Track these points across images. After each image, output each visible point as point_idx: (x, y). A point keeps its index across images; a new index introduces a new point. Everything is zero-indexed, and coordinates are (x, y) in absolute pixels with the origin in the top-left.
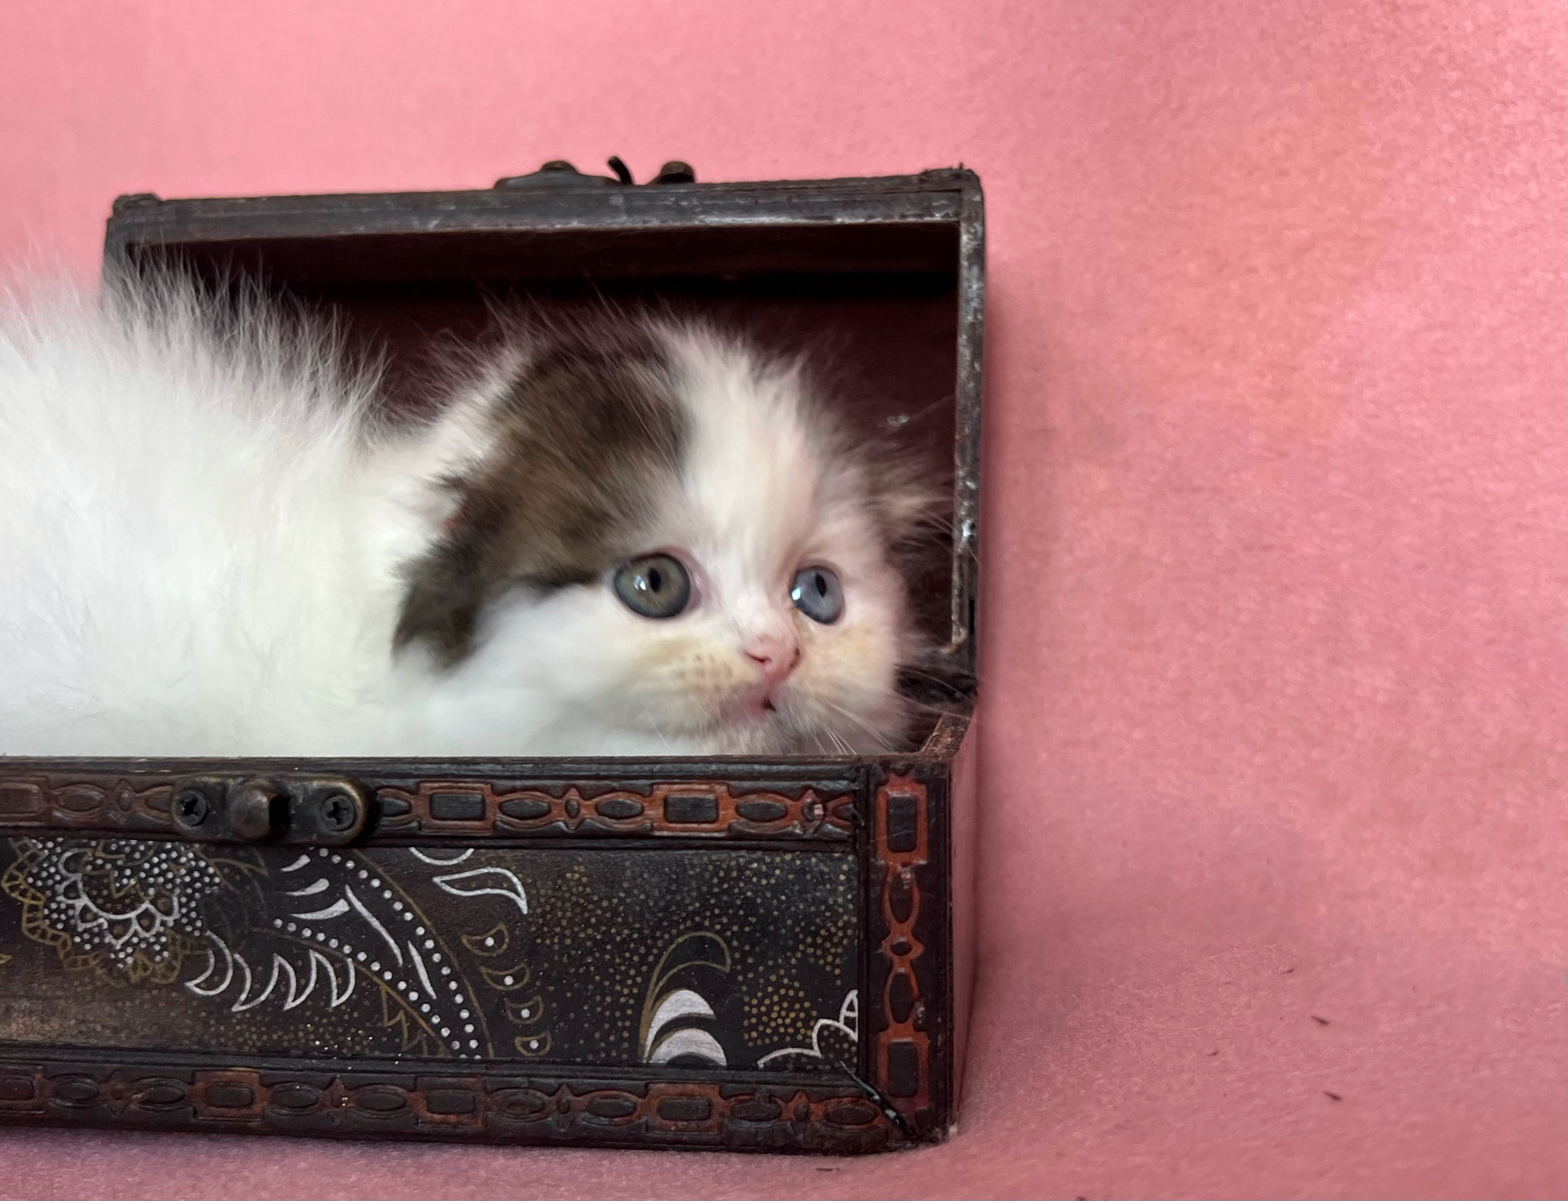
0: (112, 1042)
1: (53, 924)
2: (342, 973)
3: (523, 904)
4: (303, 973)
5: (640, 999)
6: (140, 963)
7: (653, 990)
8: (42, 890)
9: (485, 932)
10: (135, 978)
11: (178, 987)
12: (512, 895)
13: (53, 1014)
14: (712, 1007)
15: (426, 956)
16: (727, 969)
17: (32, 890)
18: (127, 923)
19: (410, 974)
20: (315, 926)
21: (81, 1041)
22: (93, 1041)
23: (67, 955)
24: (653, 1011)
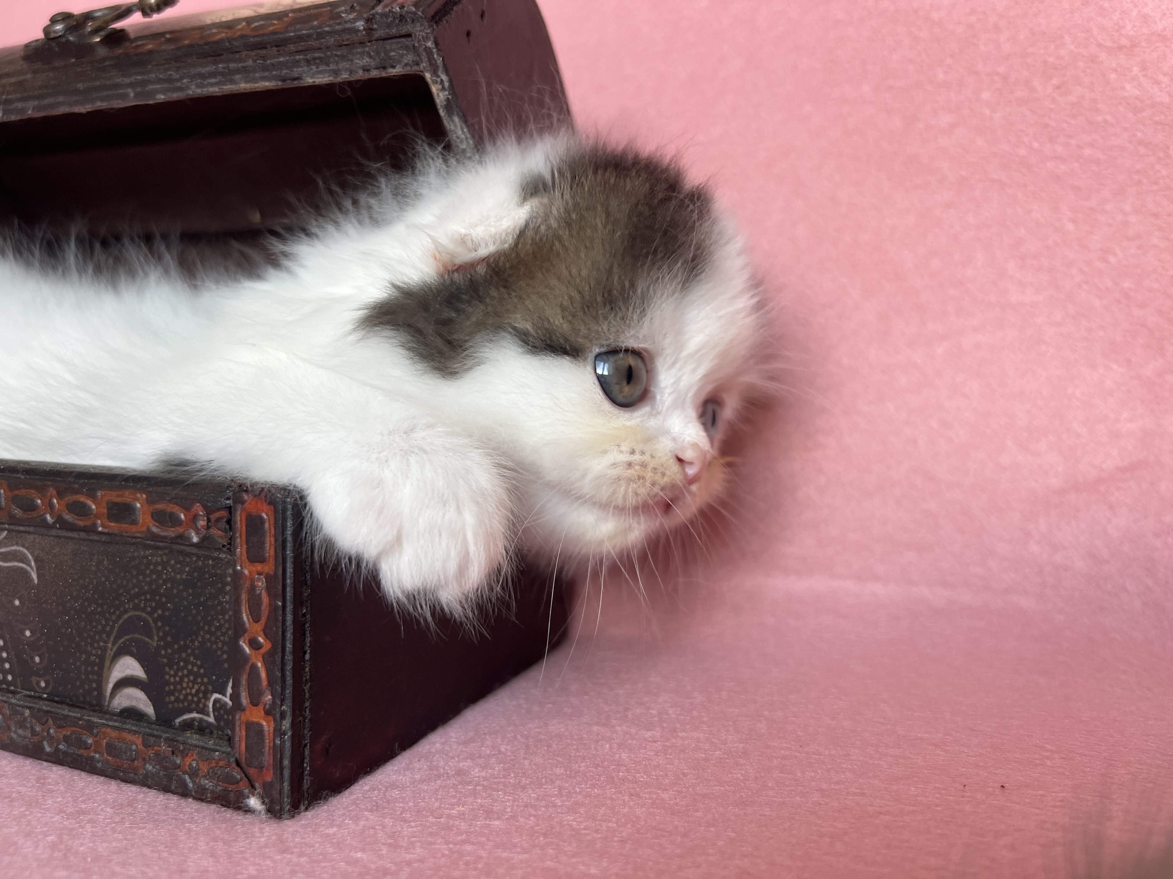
3: (34, 576)
5: (102, 659)
7: (110, 653)
9: (14, 595)
12: (28, 568)
14: (146, 672)
16: (155, 644)
24: (110, 669)
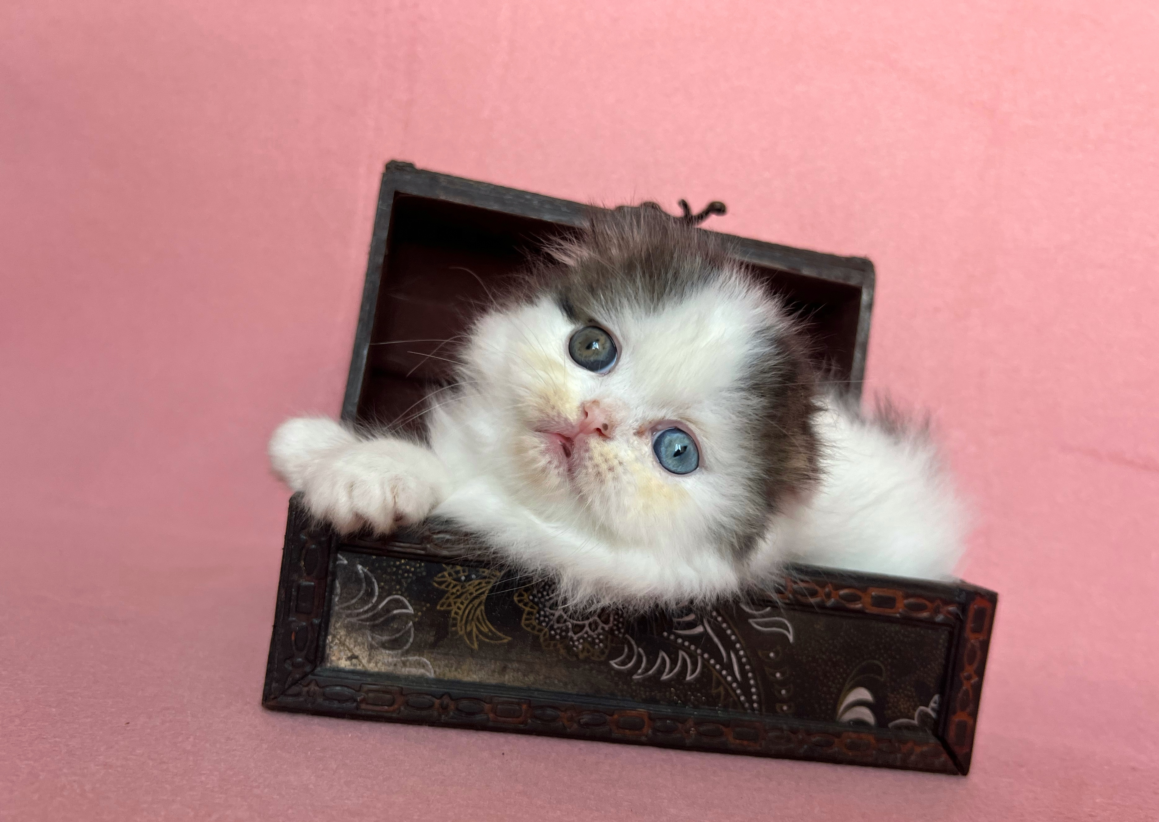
0: (563, 690)
1: (540, 623)
2: (695, 664)
3: (791, 638)
4: (674, 663)
5: (840, 691)
6: (586, 648)
7: (847, 686)
8: (537, 604)
9: (770, 650)
10: (581, 656)
11: (606, 663)
12: (786, 632)
13: (532, 672)
14: (872, 697)
15: (739, 659)
16: (883, 680)
17: (531, 604)
18: (583, 626)
19: (729, 667)
20: (685, 638)
21: (545, 688)
22: (552, 689)
23: (545, 640)
24: (845, 696)
